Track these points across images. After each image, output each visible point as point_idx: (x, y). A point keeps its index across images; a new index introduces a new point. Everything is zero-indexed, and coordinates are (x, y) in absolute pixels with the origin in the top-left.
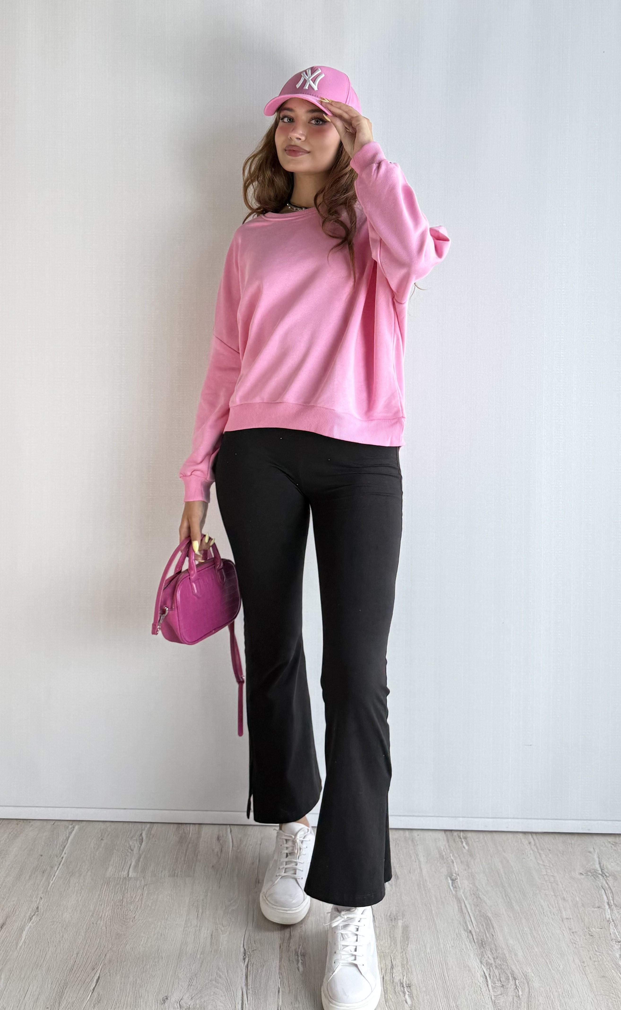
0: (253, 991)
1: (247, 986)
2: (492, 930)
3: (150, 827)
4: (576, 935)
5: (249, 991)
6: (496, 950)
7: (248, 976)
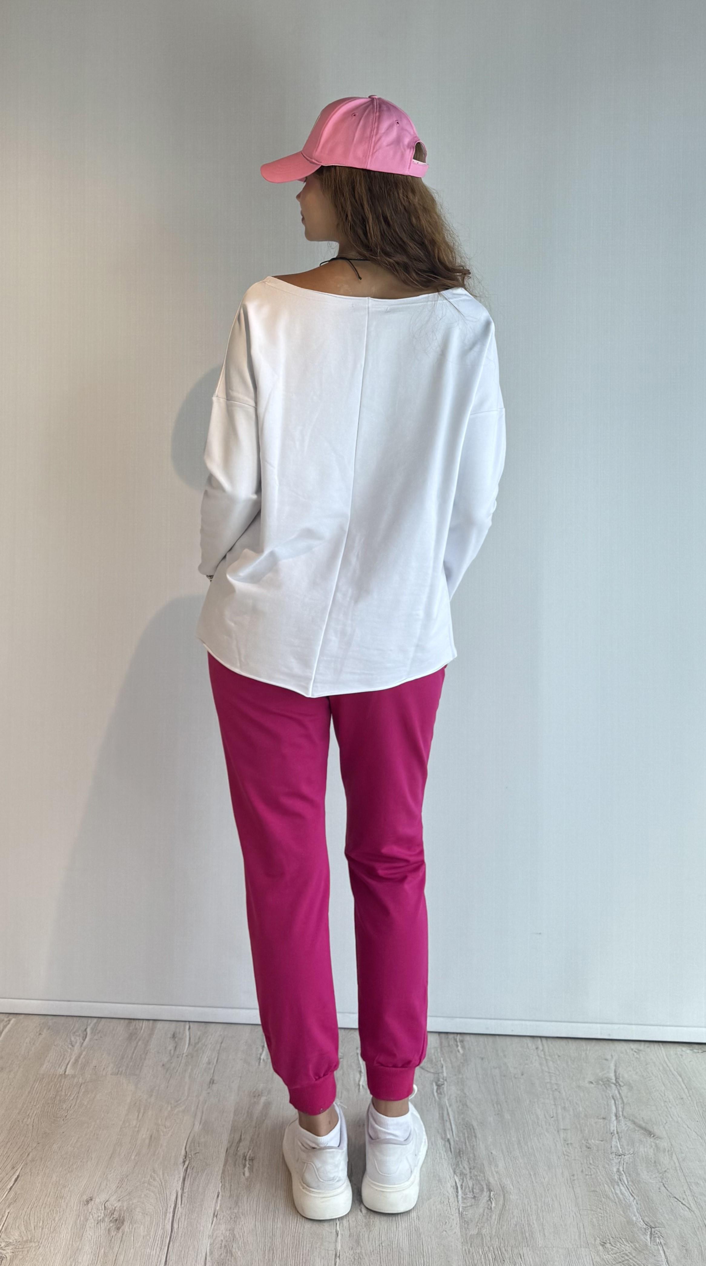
0: (188, 1195)
1: (183, 1189)
2: (474, 1139)
3: (96, 1023)
4: (570, 1147)
5: (184, 1195)
6: (474, 1160)
7: (186, 1179)
